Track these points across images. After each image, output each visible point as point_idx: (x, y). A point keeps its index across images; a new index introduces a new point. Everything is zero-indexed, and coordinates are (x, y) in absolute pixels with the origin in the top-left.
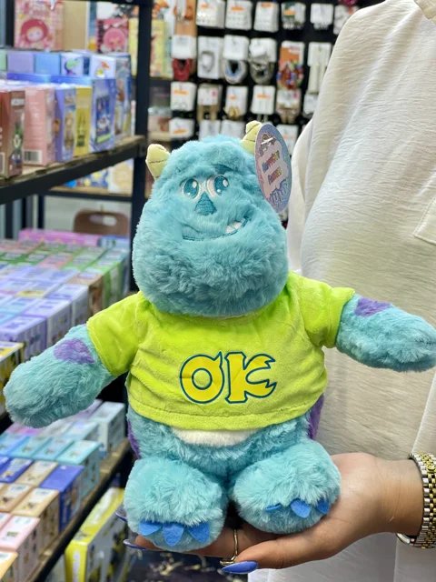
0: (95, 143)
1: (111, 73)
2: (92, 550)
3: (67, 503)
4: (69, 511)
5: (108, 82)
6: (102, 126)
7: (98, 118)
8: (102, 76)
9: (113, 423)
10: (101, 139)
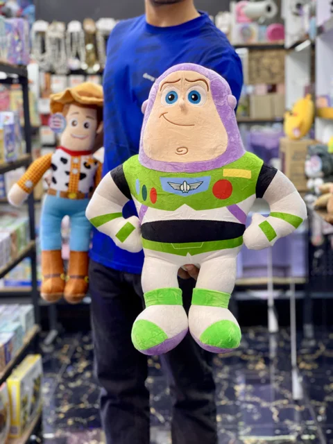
0: (7, 157)
1: (11, 121)
2: (22, 384)
3: (8, 350)
4: (10, 355)
5: (11, 126)
6: (10, 148)
7: (7, 143)
8: (7, 123)
9: (27, 315)
10: (10, 155)
